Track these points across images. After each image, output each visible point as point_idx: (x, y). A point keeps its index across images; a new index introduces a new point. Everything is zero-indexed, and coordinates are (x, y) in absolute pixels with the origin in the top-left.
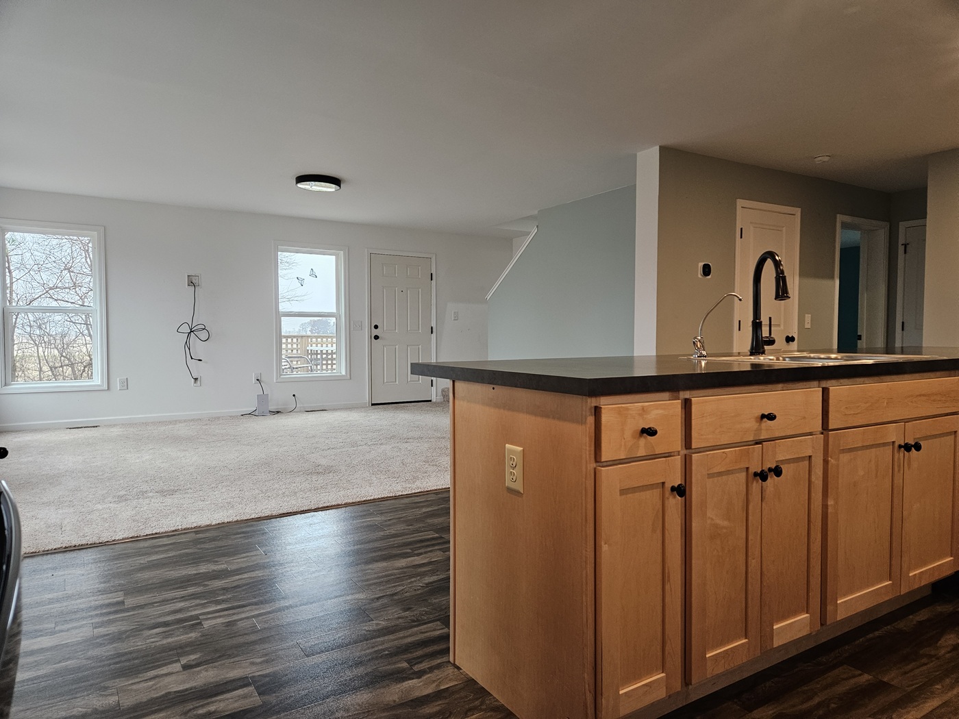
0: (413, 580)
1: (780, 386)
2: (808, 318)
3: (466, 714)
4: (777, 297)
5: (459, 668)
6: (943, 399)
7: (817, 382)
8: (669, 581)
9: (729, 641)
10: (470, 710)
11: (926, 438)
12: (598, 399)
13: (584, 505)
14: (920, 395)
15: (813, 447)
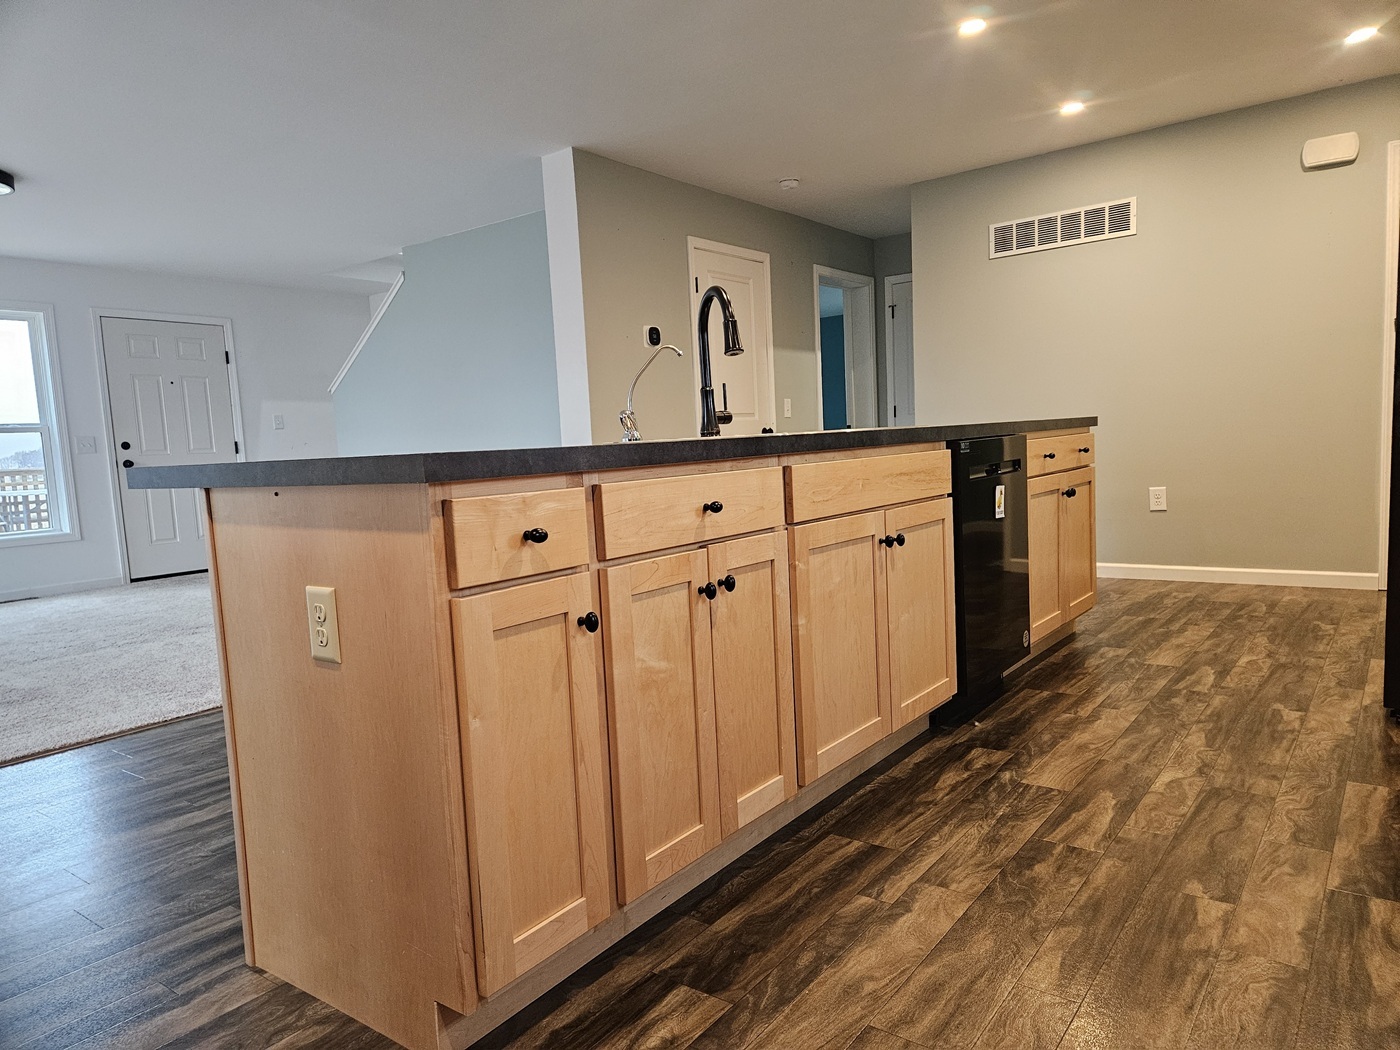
0: (187, 849)
1: (728, 465)
2: (788, 402)
3: (268, 1042)
4: (727, 350)
5: (261, 972)
6: (928, 478)
7: (777, 459)
8: (583, 760)
9: (677, 833)
10: (276, 1033)
11: (912, 528)
12: (447, 488)
13: (436, 661)
14: (901, 474)
15: (775, 548)
